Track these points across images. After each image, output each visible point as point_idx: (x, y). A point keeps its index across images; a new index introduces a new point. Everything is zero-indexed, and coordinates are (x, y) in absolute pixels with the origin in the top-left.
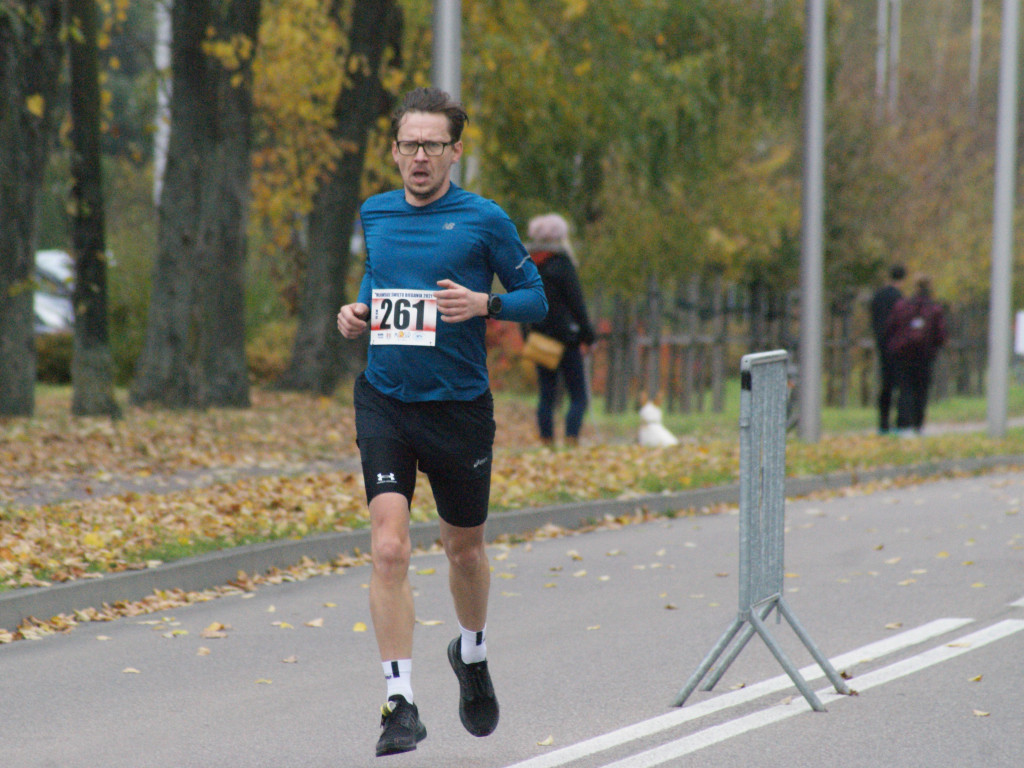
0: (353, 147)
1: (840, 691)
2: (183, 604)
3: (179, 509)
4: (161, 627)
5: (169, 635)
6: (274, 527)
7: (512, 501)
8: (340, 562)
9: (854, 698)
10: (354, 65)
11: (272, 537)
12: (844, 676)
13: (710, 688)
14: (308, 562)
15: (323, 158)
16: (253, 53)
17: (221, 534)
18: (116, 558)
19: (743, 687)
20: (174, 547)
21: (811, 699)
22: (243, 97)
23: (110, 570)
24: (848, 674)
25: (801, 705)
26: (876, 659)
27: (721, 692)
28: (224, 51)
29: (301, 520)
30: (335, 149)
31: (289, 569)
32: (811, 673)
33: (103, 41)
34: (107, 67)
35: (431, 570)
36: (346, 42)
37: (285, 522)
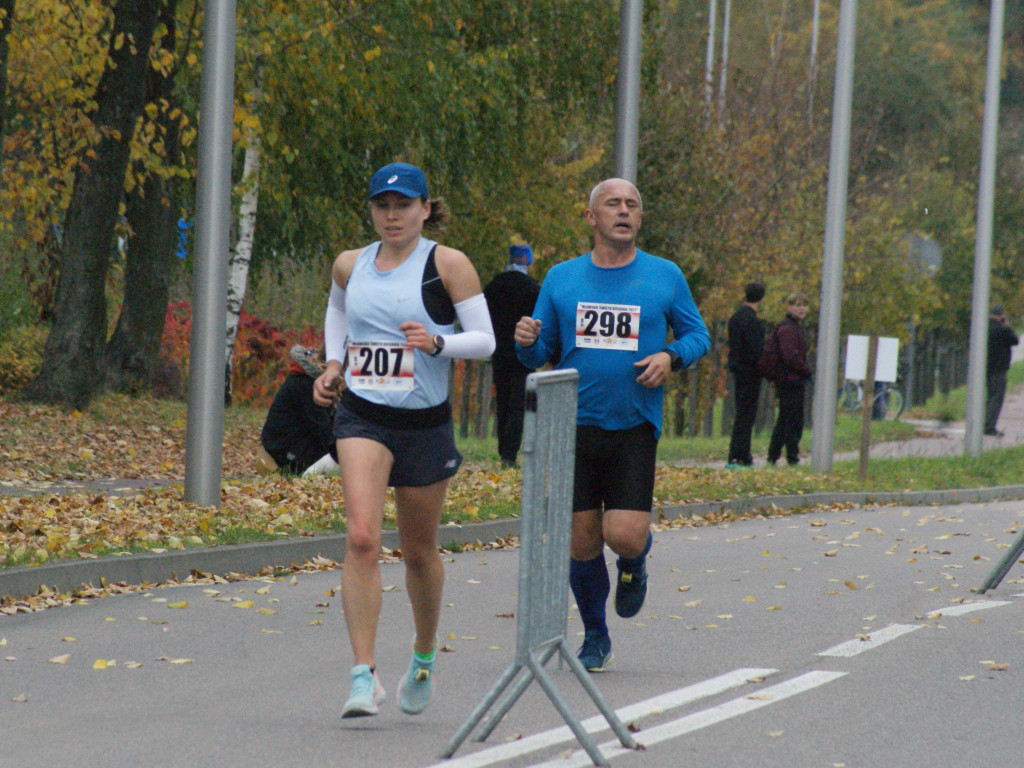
0: (118, 135)
1: (626, 745)
6: (11, 551)
7: (279, 529)
8: (82, 592)
9: (640, 753)
10: (118, 45)
11: (8, 563)
12: (632, 728)
13: (483, 739)
14: (47, 592)
19: (520, 738)
21: (592, 753)
24: (636, 726)
25: (582, 758)
26: (667, 711)
27: (495, 744)
29: (41, 545)
31: (26, 599)
32: (595, 724)
35: (183, 603)
36: (112, 17)
37: (23, 547)
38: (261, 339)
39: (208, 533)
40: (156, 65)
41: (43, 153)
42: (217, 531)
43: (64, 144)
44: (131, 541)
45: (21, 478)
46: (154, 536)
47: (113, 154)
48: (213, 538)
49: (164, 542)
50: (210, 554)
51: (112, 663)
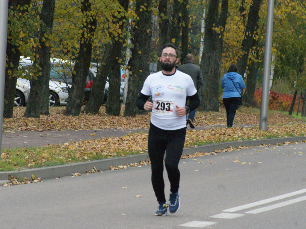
0: (246, 53)
2: (203, 156)
3: (202, 134)
4: (197, 161)
5: (199, 163)
6: (224, 139)
7: (279, 136)
8: (239, 148)
10: (247, 34)
11: (224, 141)
15: (239, 55)
16: (224, 30)
17: (212, 140)
18: (188, 144)
20: (201, 143)
22: (221, 41)
23: (186, 147)
28: (217, 30)
29: (230, 138)
30: (242, 53)
31: (227, 149)
33: (190, 27)
34: (190, 32)
35: (260, 151)
36: (246, 28)
37: (227, 138)
38: (274, 96)
39: (265, 136)
40: (255, 38)
41: (230, 56)
42: (267, 136)
43: (235, 55)
44: (249, 137)
45: (224, 124)
46: (253, 137)
47: (245, 57)
48: (266, 137)
49: (256, 138)
50: (265, 140)
51: (246, 163)
